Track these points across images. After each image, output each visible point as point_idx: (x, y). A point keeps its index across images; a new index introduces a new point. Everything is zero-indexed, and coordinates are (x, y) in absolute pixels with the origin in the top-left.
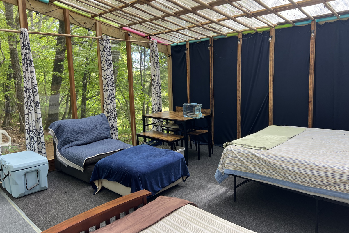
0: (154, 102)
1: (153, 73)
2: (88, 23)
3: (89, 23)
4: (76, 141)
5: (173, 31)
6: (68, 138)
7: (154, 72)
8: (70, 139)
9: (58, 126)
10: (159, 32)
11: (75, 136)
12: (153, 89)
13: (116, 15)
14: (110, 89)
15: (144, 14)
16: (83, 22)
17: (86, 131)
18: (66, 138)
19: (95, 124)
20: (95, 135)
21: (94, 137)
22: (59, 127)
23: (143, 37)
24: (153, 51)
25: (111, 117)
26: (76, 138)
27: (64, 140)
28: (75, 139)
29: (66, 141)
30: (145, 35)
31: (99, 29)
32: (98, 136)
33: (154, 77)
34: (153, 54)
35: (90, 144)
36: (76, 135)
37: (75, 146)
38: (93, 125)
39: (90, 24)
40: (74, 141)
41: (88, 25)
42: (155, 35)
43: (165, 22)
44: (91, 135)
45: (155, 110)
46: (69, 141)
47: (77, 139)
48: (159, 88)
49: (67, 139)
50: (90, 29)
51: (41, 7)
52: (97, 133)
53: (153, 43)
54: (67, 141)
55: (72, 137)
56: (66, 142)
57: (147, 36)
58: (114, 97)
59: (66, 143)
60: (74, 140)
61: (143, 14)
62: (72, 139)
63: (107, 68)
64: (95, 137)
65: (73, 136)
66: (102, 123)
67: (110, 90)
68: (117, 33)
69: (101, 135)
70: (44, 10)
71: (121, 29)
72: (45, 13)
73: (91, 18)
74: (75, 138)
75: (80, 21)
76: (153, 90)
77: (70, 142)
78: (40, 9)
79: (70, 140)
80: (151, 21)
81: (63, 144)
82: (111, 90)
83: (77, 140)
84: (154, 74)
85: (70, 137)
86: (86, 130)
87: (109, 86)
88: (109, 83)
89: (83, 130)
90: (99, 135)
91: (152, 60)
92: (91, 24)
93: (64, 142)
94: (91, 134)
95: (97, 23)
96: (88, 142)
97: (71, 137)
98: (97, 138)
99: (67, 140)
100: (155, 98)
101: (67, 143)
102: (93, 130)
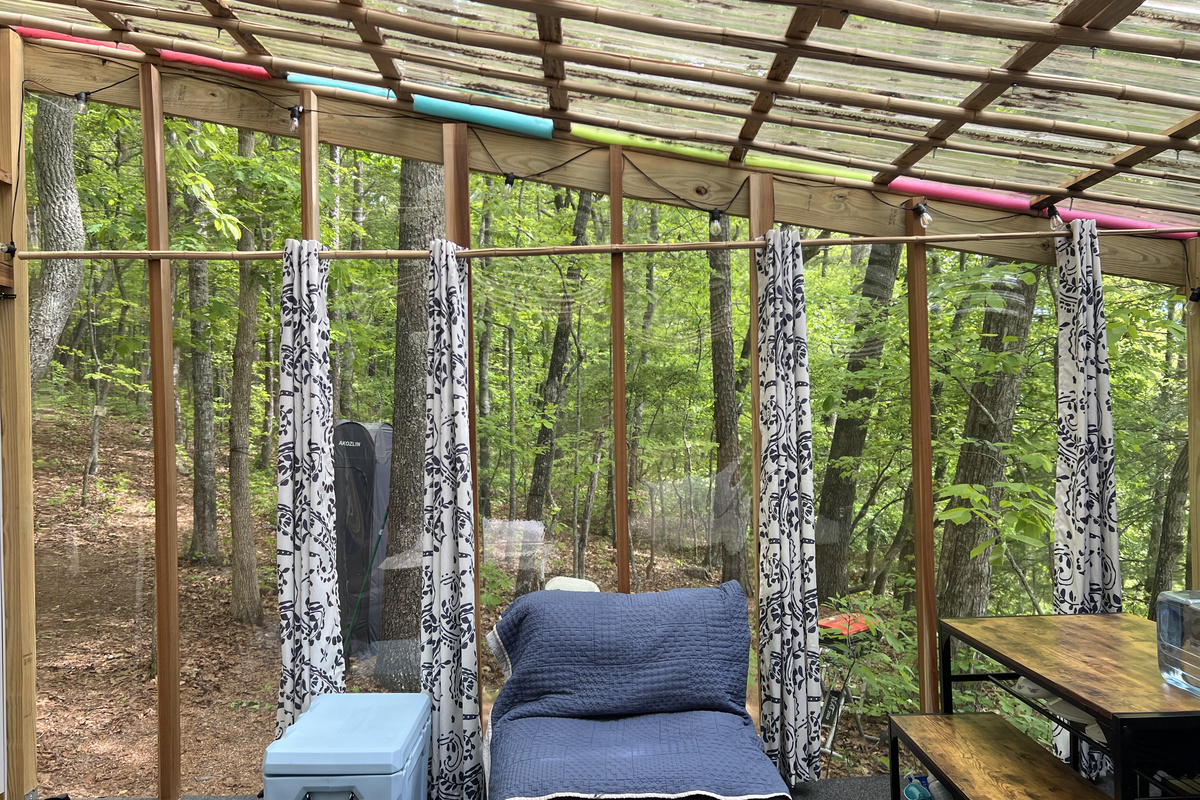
0: (1066, 550)
1: (1067, 393)
2: (714, 188)
3: (719, 188)
4: (566, 693)
5: (1158, 147)
6: (536, 672)
7: (1073, 387)
8: (544, 680)
9: (520, 615)
10: (1087, 172)
11: (563, 671)
12: (1066, 477)
13: (791, 124)
14: (783, 470)
15: (909, 82)
16: (691, 186)
17: (616, 658)
18: (530, 673)
19: (666, 627)
20: (652, 683)
21: (645, 691)
22: (521, 620)
23: (1016, 211)
24: (1070, 279)
25: (782, 606)
26: (566, 683)
27: (520, 682)
28: (560, 683)
29: (527, 685)
30: (1026, 201)
31: (762, 206)
32: (666, 689)
33: (1072, 412)
34: (1070, 294)
35: (621, 722)
36: (572, 668)
37: (554, 716)
38: (659, 631)
39: (725, 189)
40: (557, 693)
41: (715, 196)
42: (1076, 190)
43: (1062, 96)
44: (635, 680)
45: (1071, 594)
46: (537, 687)
47: (570, 686)
48: (1103, 477)
49: (533, 676)
50: (721, 212)
51: (523, 158)
52: (666, 673)
53: (1069, 237)
54: (531, 688)
55: (553, 675)
56: (525, 688)
57: (1037, 207)
58: (805, 509)
59: (527, 695)
60: (557, 686)
61: (903, 82)
62: (550, 680)
63: (777, 374)
64: (652, 690)
65: (556, 670)
66: (703, 629)
67: (785, 477)
68: (862, 214)
69: (681, 687)
70: (537, 166)
71: (884, 188)
72: (539, 175)
73: (728, 167)
74: (564, 678)
75: (678, 183)
76: (1066, 483)
77: (540, 695)
78: (520, 162)
79: (543, 687)
80: (973, 108)
81: (515, 695)
82: (790, 474)
83: (567, 690)
84: (1073, 396)
85: (543, 672)
86: (617, 650)
87: (782, 459)
88: (783, 441)
89: (603, 650)
90: (674, 687)
91: (1066, 324)
92: (729, 190)
93: (519, 688)
94: (638, 676)
95: (755, 179)
96: (615, 711)
97: (550, 671)
98: (661, 696)
99: (531, 681)
100: (1073, 527)
101: (532, 695)
102: (651, 655)
